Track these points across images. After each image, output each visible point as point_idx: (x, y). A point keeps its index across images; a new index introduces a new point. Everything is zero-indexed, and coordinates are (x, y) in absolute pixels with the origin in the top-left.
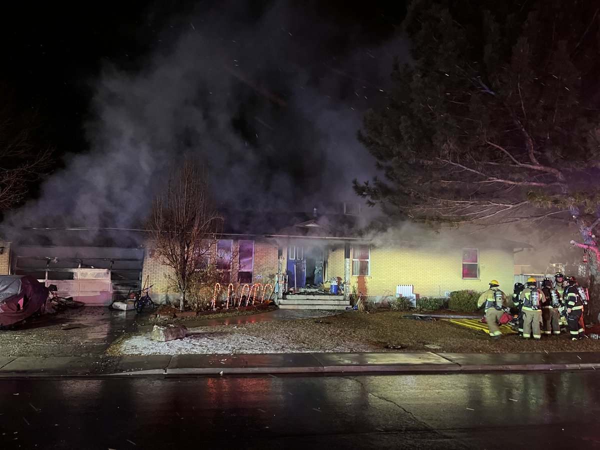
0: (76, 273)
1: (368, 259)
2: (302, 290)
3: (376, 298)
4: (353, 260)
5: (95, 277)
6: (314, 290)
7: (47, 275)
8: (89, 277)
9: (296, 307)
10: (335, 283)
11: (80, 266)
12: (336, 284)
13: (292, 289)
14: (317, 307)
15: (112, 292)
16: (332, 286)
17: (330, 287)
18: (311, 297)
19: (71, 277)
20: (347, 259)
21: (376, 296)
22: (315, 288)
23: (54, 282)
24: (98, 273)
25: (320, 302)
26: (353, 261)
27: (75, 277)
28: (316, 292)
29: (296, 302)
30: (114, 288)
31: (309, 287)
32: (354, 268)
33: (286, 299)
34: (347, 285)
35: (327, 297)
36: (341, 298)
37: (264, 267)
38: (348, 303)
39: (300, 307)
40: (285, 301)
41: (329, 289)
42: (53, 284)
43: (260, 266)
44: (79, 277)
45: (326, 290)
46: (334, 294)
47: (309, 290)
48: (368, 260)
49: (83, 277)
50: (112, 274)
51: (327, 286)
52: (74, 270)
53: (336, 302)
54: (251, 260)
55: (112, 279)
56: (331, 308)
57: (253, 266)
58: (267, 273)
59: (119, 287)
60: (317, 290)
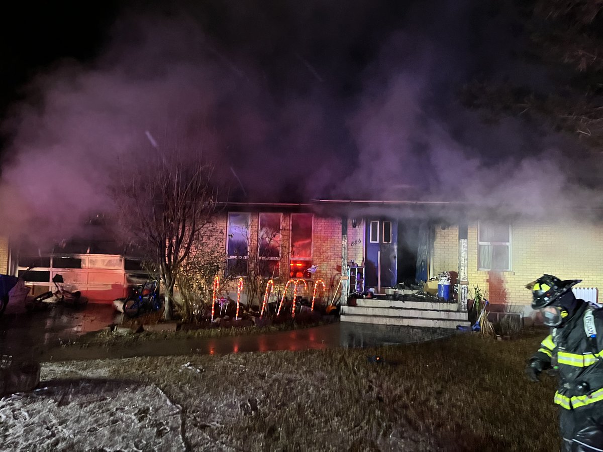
0: (84, 259)
1: (509, 242)
2: (390, 291)
3: (524, 310)
4: (480, 243)
5: (106, 265)
6: (409, 292)
7: (51, 262)
8: (99, 265)
9: (368, 320)
10: (445, 282)
11: (88, 251)
12: (447, 283)
13: (372, 290)
14: (406, 322)
15: (125, 286)
16: (439, 286)
17: (437, 288)
18: (399, 304)
19: (77, 264)
20: (462, 241)
21: (524, 306)
22: (413, 289)
23: (60, 271)
24: (110, 261)
25: (413, 313)
26: (480, 247)
27: (83, 265)
28: (413, 295)
29: (370, 312)
30: (129, 281)
31: (403, 288)
32: (482, 257)
33: (355, 305)
34: (463, 286)
35: (428, 305)
36: (453, 307)
37: (329, 254)
38: (464, 316)
39: (376, 321)
40: (353, 308)
41: (435, 291)
42: (59, 273)
43: (323, 252)
44: (87, 265)
45: (430, 292)
46: (442, 301)
47: (402, 292)
48: (507, 244)
49: (92, 266)
50: (126, 261)
51: (432, 285)
52: (82, 257)
53: (443, 315)
54: (310, 243)
55: (126, 268)
56: (431, 324)
57: (312, 251)
58: (333, 263)
59: (134, 279)
60: (415, 292)
